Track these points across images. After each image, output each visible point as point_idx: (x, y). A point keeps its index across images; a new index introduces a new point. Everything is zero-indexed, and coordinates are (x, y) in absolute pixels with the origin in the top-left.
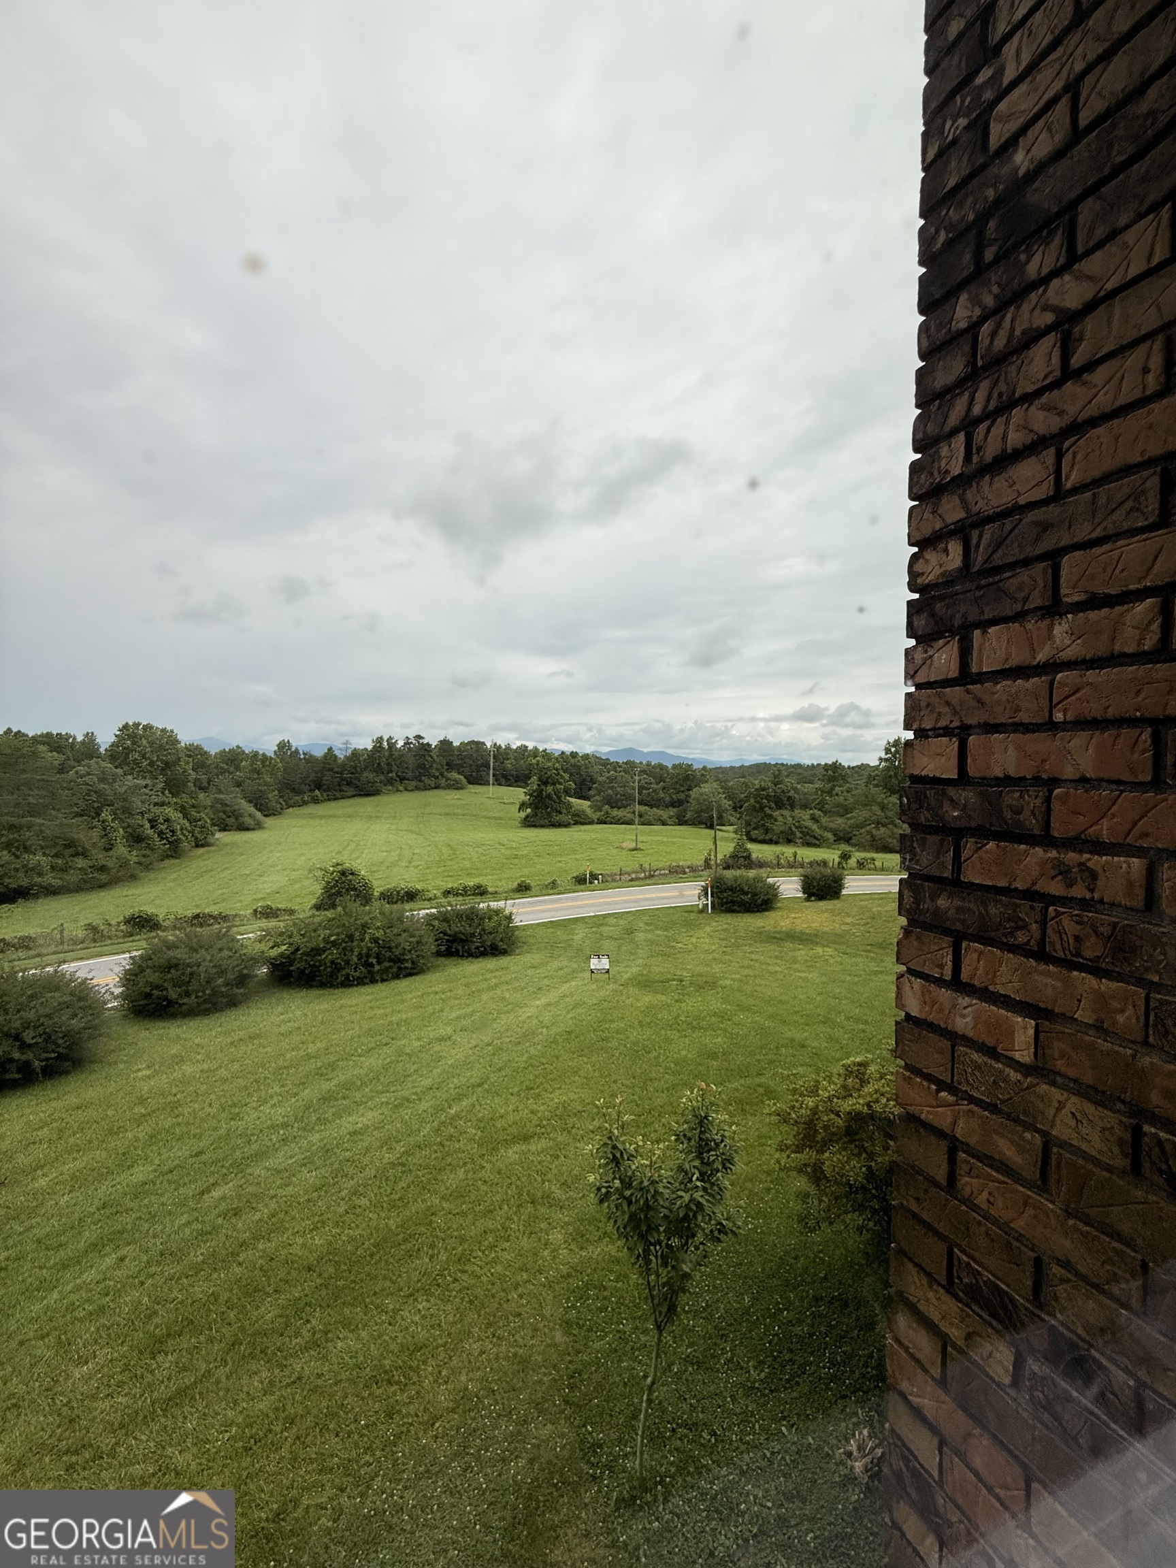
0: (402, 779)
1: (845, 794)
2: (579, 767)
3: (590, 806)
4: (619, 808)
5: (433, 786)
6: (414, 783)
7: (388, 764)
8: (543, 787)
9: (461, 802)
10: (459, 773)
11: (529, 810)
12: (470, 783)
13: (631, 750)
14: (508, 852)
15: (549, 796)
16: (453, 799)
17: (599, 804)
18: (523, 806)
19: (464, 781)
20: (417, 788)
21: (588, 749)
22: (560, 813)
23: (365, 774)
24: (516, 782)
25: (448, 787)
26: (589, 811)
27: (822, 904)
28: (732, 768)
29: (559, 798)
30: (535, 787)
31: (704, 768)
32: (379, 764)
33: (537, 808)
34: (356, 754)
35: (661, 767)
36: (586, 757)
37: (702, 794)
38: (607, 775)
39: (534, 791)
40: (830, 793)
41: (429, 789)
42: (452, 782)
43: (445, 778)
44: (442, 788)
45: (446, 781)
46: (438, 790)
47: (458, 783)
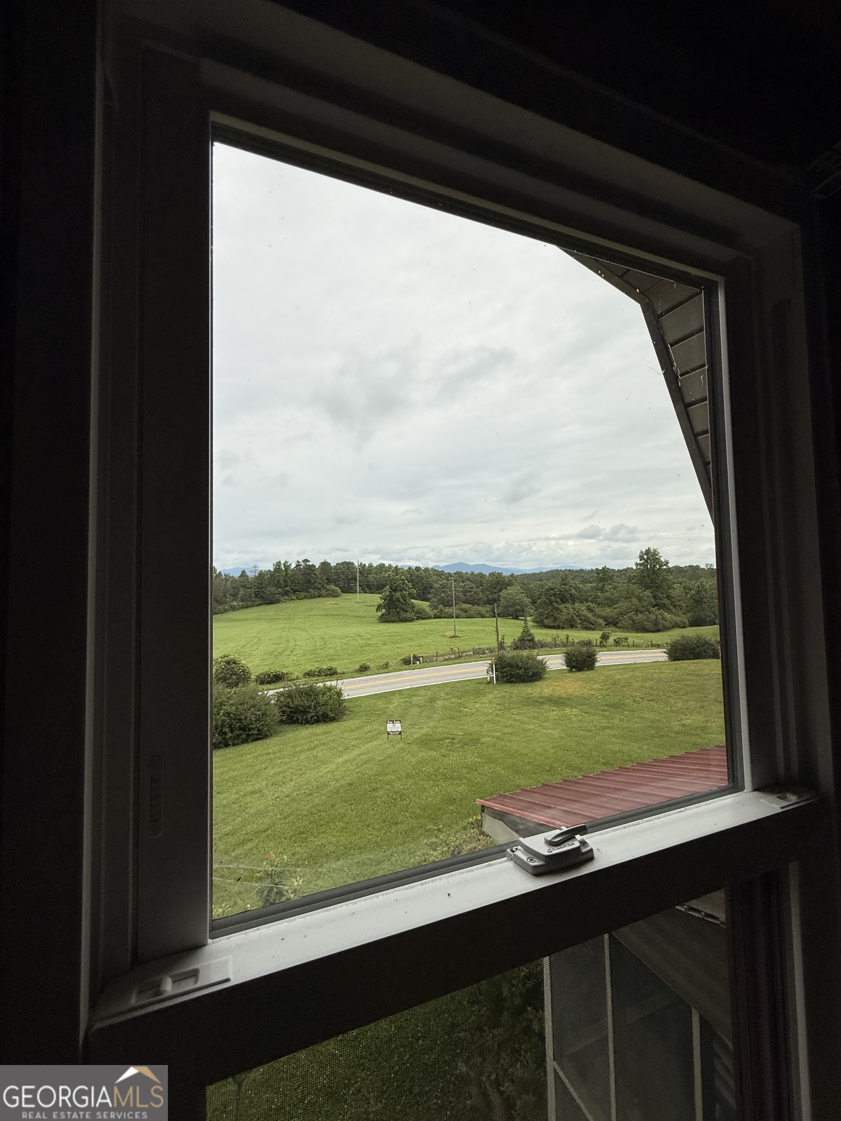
0: (295, 591)
1: (612, 590)
2: (422, 578)
3: (429, 606)
4: (450, 607)
5: (317, 595)
6: (303, 594)
7: (284, 581)
8: (393, 593)
9: (336, 606)
10: (335, 585)
11: (384, 610)
12: (344, 592)
13: (461, 564)
14: (362, 642)
15: (398, 600)
16: (332, 604)
17: (435, 604)
18: (379, 608)
19: (339, 590)
20: (305, 597)
21: (430, 565)
22: (406, 612)
23: (269, 589)
24: (377, 590)
25: (328, 596)
26: (428, 609)
27: (580, 675)
28: (534, 574)
29: (405, 600)
30: (388, 593)
31: (512, 575)
32: (278, 581)
33: (389, 608)
34: (261, 574)
35: (481, 575)
36: (426, 570)
37: (508, 594)
38: (441, 583)
39: (387, 597)
40: (602, 590)
41: (314, 598)
42: (330, 592)
43: (326, 589)
44: (323, 596)
45: (326, 591)
46: (320, 598)
47: (334, 593)
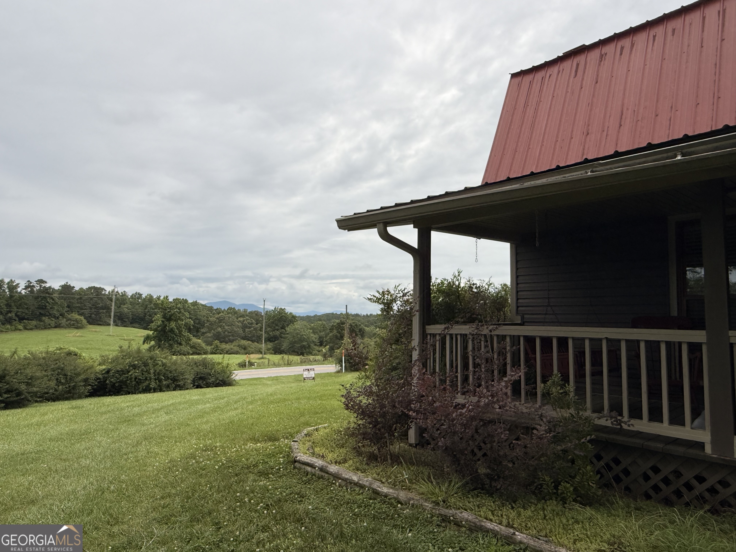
0: (21, 319)
4: (226, 343)
5: (53, 325)
7: (8, 305)
8: (166, 323)
9: (83, 339)
10: (79, 315)
11: (153, 343)
12: (90, 323)
15: (172, 330)
16: (76, 336)
18: (146, 340)
19: (85, 321)
22: (181, 344)
25: (68, 326)
26: (203, 345)
29: (180, 332)
30: (159, 323)
33: (160, 340)
39: (158, 327)
41: (49, 328)
42: (72, 322)
43: (66, 318)
44: (63, 327)
45: (67, 321)
46: (57, 329)
47: (78, 323)
